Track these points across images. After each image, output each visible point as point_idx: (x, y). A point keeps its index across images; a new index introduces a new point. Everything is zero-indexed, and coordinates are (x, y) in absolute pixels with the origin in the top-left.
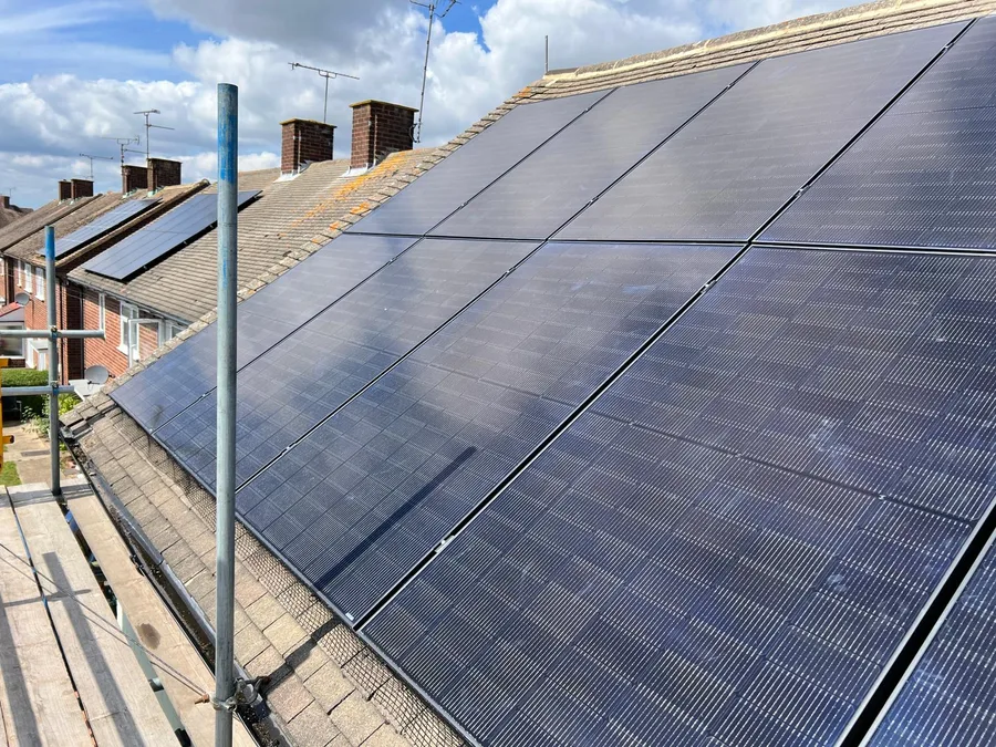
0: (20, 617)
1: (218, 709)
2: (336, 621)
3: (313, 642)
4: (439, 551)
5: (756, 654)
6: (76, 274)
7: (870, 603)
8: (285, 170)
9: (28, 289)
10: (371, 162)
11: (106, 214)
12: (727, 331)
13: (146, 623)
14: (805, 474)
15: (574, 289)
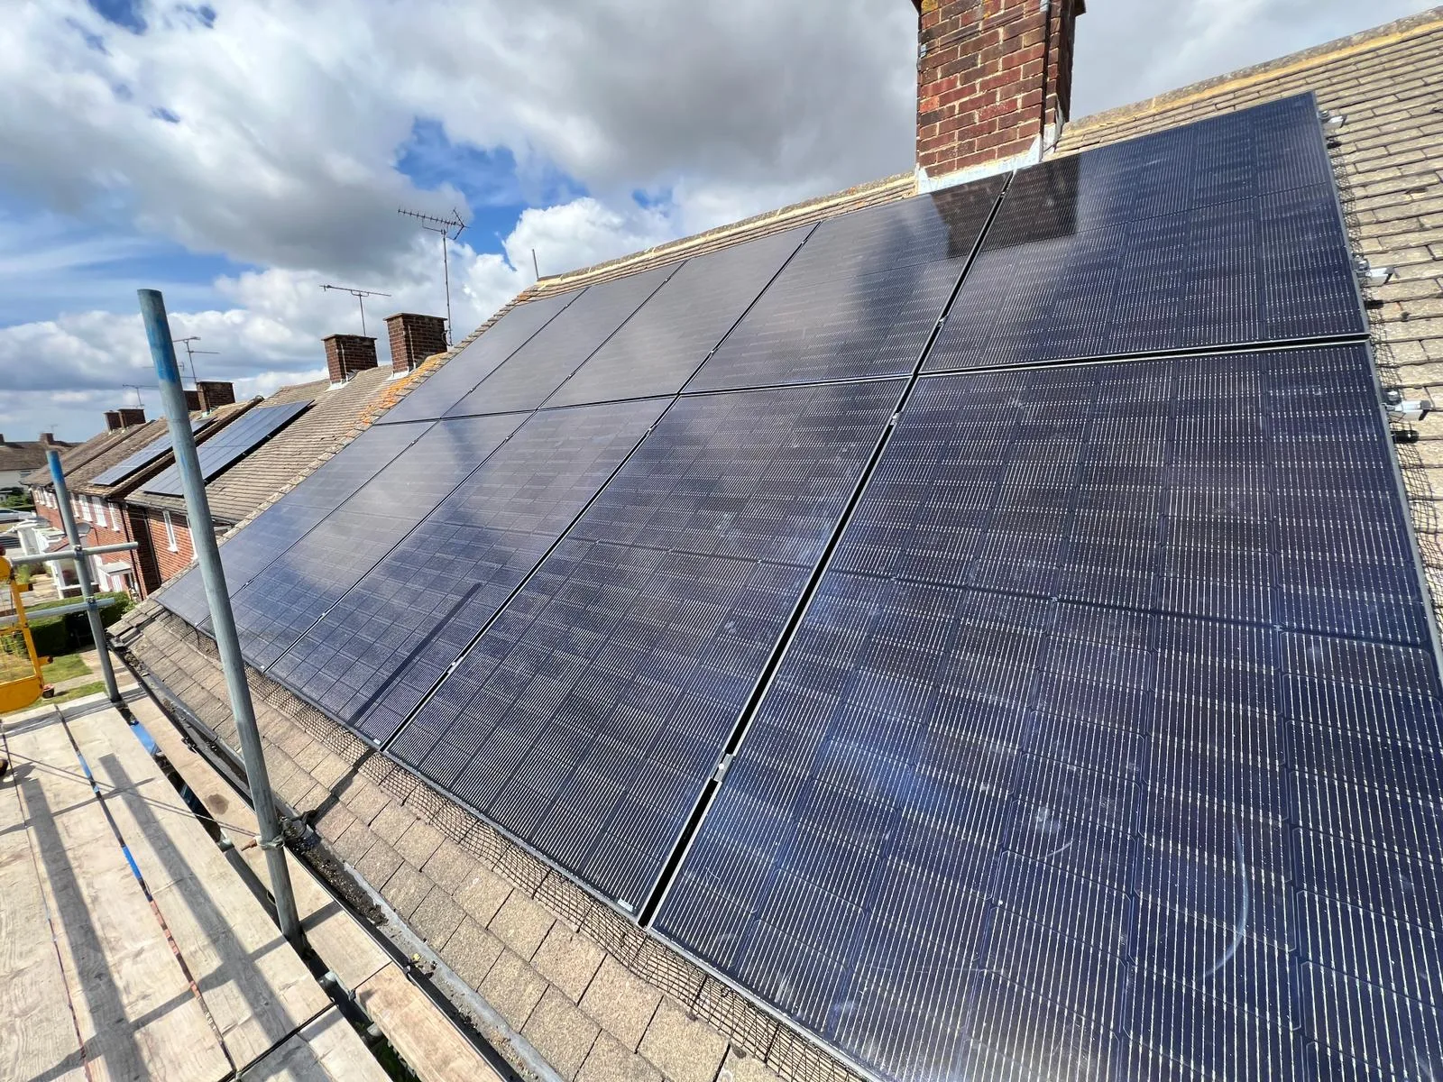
0: (72, 822)
1: (267, 849)
2: (371, 752)
3: (355, 771)
4: (450, 672)
5: (678, 691)
6: (134, 497)
7: (750, 638)
8: (333, 379)
9: (87, 518)
10: (411, 365)
11: (161, 438)
12: (663, 461)
13: (213, 794)
14: (713, 555)
15: (557, 445)
